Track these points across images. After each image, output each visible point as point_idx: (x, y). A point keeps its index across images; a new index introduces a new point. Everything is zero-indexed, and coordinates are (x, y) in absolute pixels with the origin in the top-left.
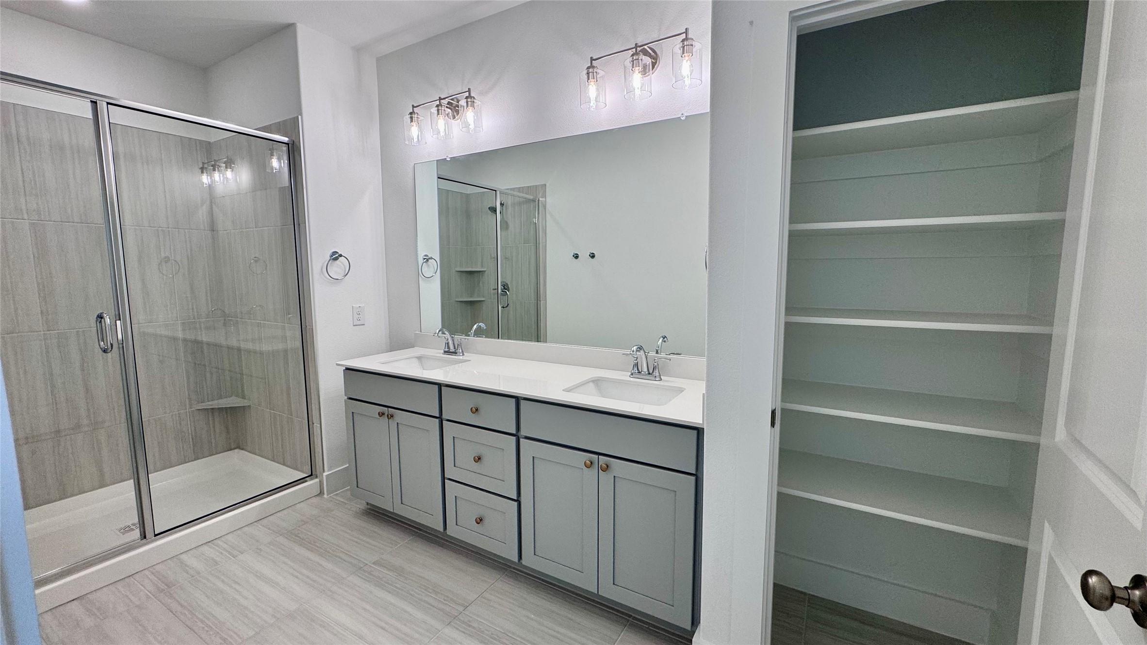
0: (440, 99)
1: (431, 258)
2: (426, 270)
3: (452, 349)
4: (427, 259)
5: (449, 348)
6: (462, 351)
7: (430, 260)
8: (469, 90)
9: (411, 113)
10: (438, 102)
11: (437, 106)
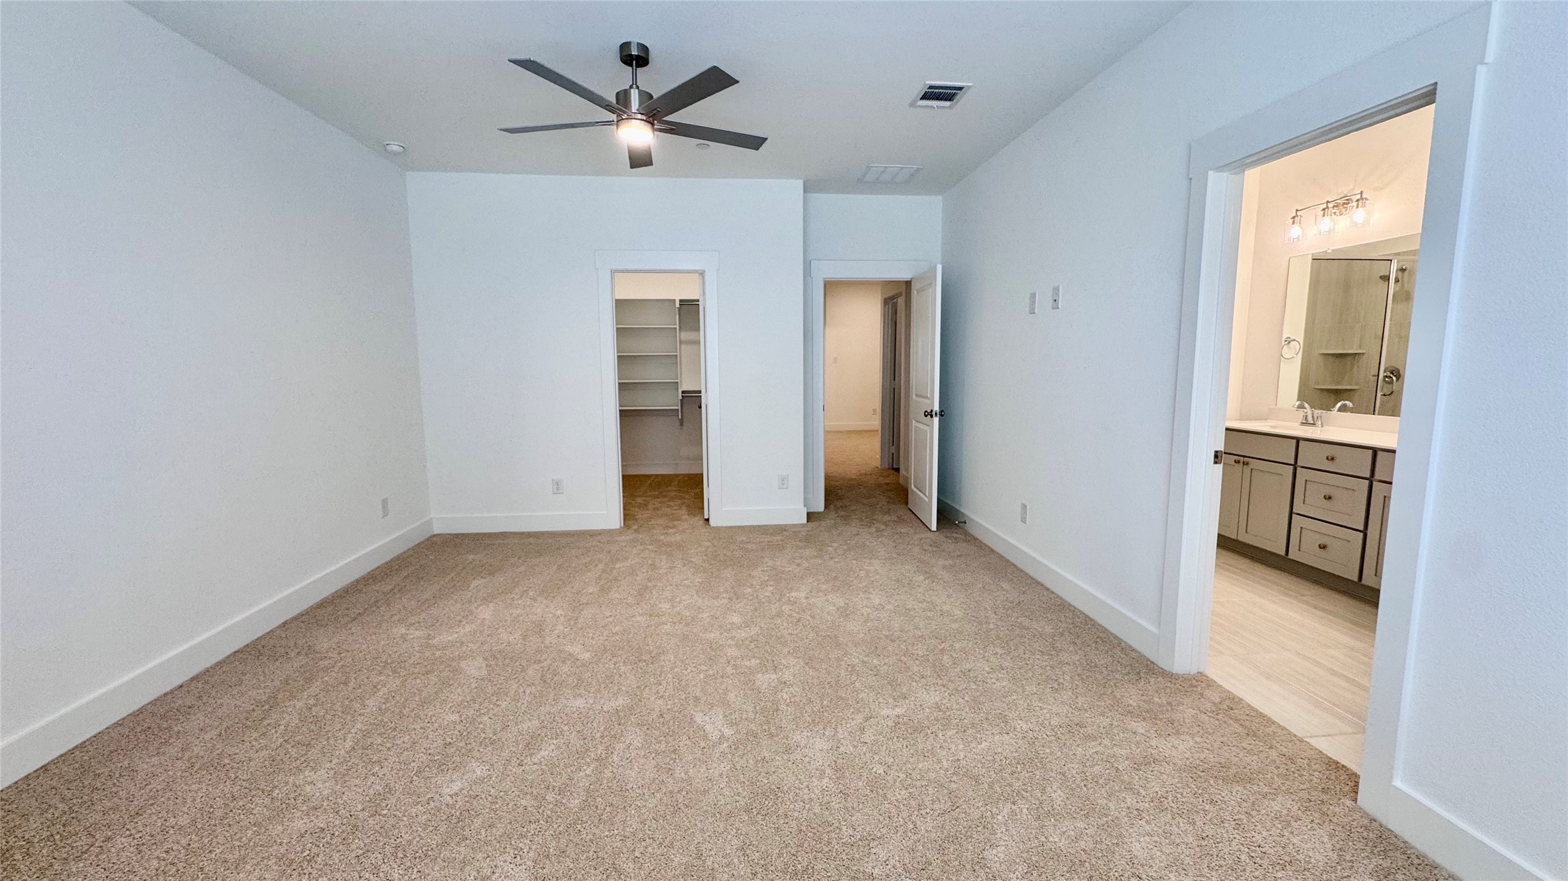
0: (1328, 202)
1: (1294, 340)
2: (1286, 352)
3: (1310, 420)
4: (1289, 341)
5: (1306, 419)
6: (1322, 424)
7: (1292, 342)
8: (1361, 193)
9: (1294, 218)
10: (1325, 206)
11: (1324, 209)
